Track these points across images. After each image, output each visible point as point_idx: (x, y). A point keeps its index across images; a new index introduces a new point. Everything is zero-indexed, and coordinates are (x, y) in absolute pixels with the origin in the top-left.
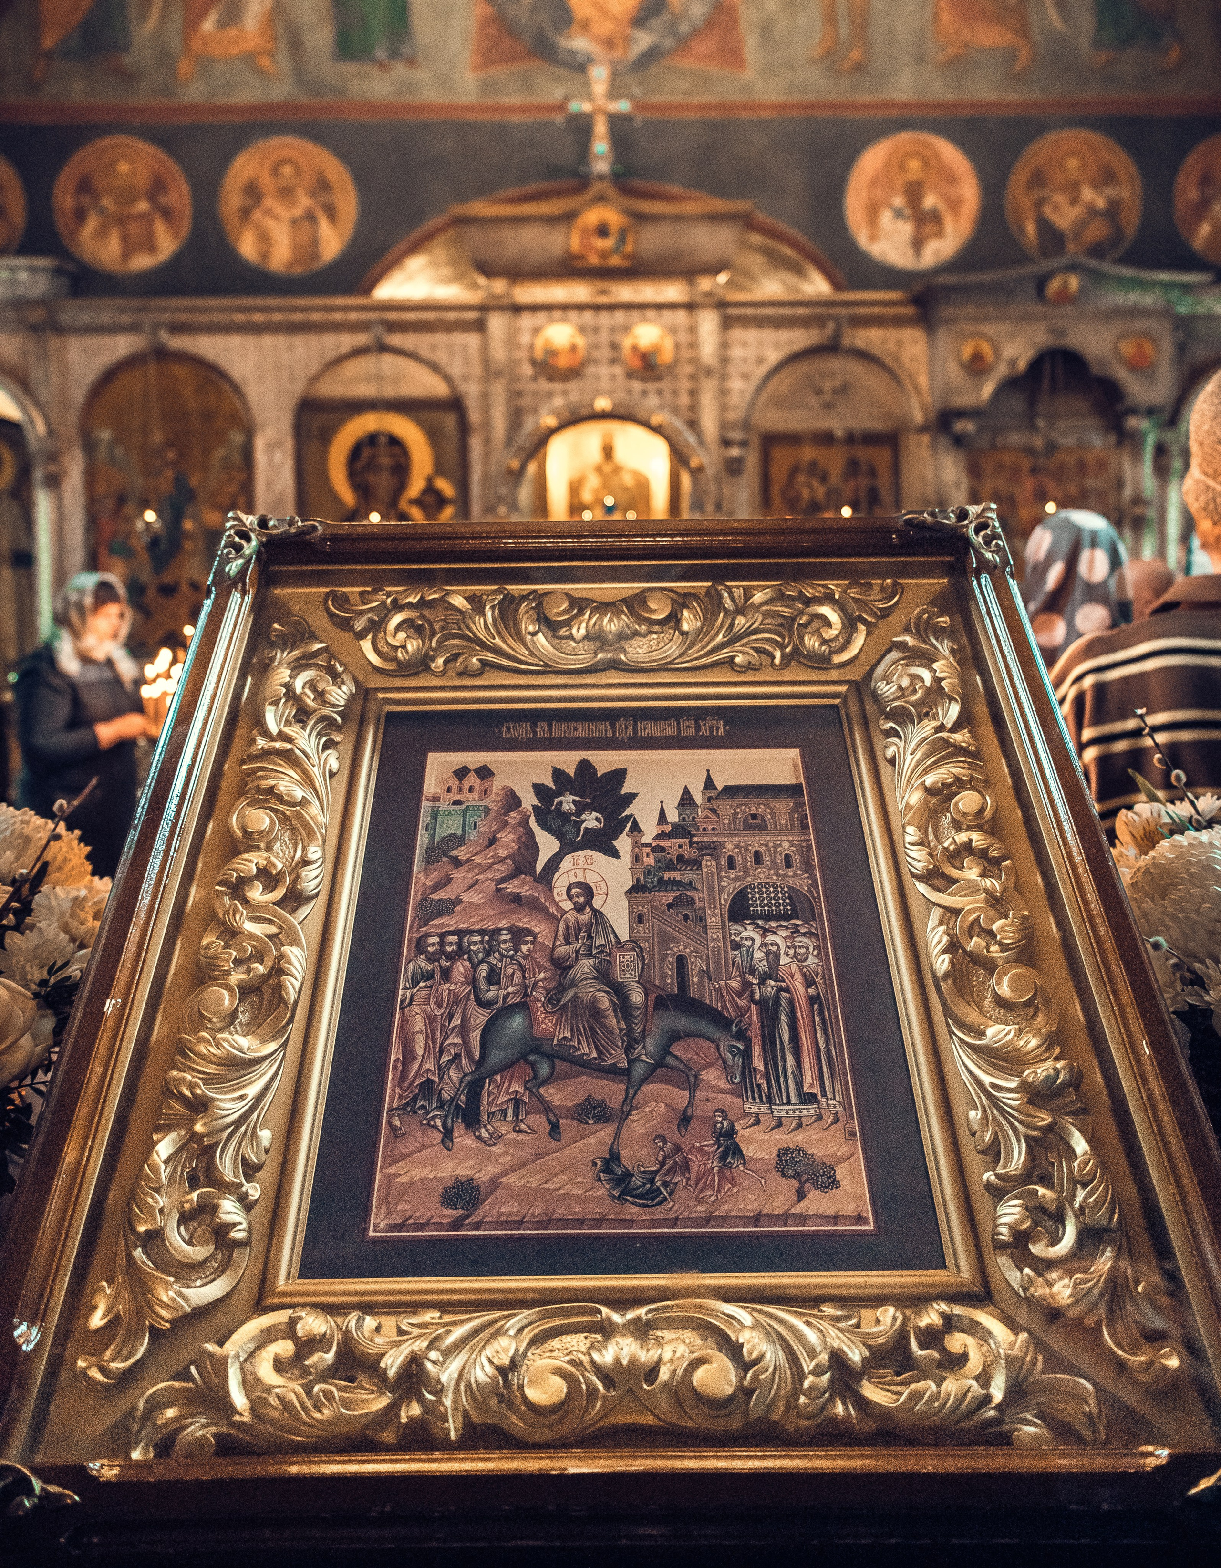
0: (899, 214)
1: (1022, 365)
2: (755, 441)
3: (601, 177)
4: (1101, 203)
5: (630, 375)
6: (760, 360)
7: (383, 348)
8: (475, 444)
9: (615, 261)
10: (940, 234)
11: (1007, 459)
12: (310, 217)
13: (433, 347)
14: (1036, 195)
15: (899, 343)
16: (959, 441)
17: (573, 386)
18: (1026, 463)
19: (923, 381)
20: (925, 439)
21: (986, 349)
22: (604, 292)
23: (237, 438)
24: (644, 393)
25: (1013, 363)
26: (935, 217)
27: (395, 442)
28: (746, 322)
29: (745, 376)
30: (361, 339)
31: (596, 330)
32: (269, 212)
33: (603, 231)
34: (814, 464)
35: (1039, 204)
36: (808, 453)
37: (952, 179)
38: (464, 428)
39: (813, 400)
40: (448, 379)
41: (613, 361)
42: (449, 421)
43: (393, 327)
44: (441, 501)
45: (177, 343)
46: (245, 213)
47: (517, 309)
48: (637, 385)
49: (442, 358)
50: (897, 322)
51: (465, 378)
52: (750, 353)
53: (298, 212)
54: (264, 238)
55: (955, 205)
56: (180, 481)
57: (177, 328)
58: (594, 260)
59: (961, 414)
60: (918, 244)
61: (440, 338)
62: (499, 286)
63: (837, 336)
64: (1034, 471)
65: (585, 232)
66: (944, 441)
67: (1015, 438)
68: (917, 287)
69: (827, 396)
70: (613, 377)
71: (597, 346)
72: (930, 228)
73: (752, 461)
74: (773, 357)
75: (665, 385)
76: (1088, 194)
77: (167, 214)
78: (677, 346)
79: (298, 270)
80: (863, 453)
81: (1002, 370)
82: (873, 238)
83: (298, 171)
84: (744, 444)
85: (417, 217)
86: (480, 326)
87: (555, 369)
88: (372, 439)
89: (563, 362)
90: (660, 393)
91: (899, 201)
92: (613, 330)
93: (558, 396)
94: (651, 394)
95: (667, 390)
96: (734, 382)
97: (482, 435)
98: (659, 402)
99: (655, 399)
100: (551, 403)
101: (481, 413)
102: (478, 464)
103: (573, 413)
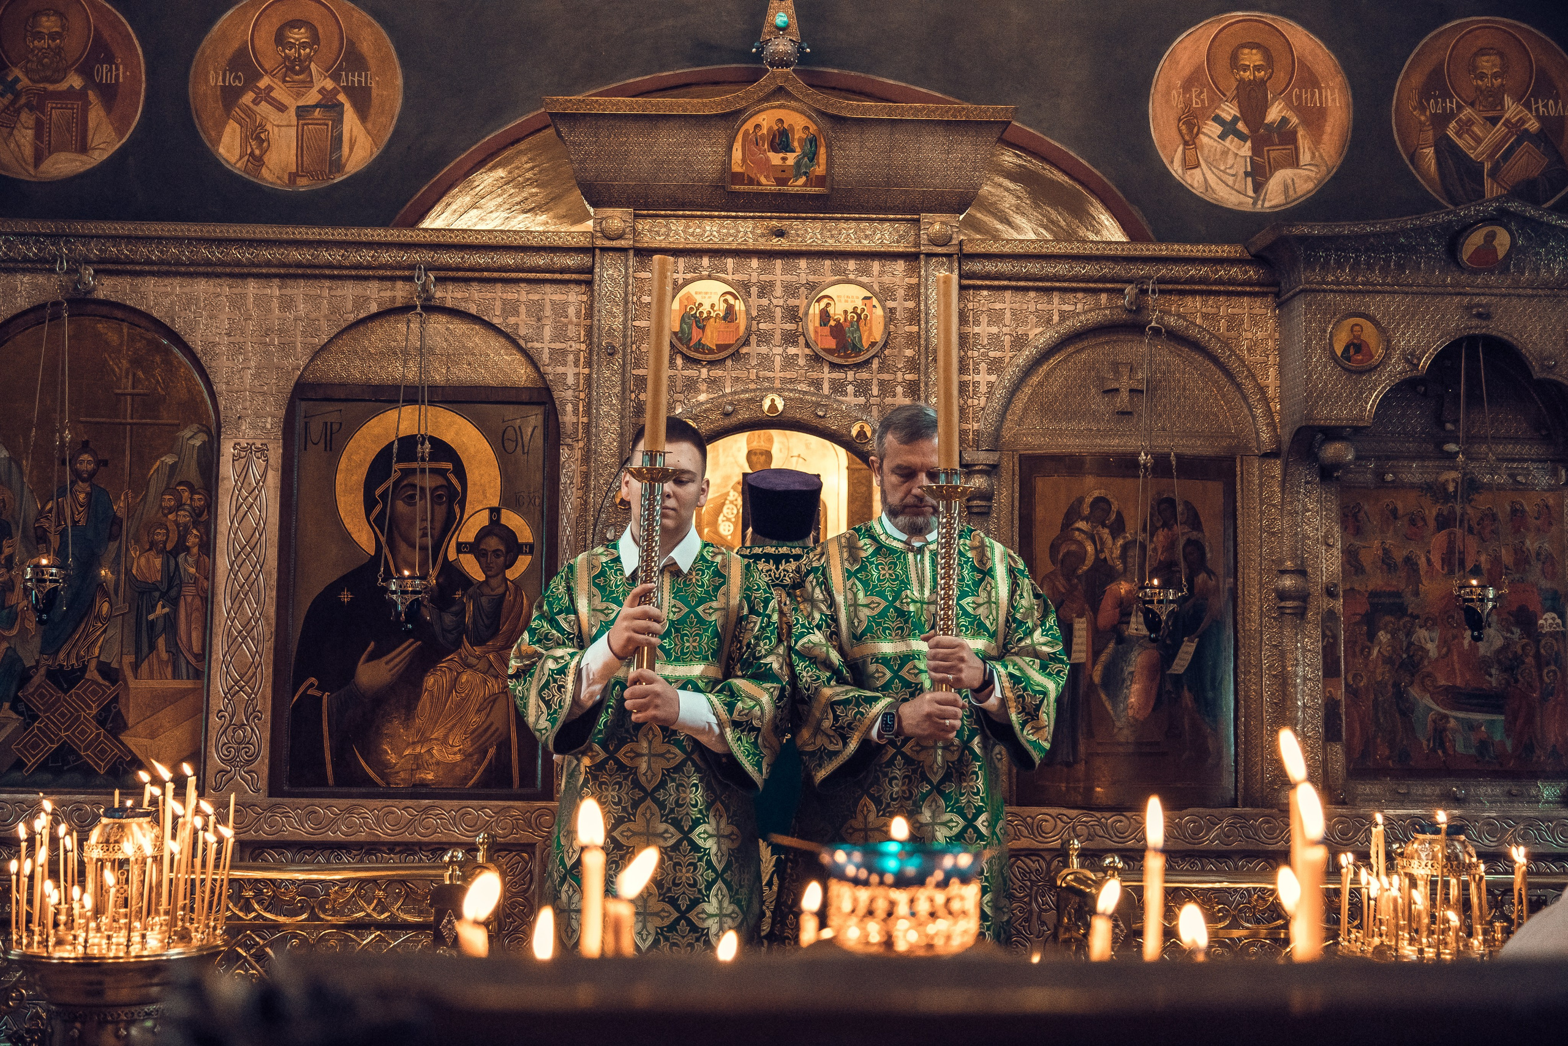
0: (1229, 129)
1: (1425, 362)
2: (1009, 465)
3: (781, 62)
4: (1533, 125)
5: (816, 359)
6: (1019, 342)
7: (432, 308)
8: (570, 458)
9: (798, 185)
10: (1294, 162)
11: (1404, 503)
12: (329, 105)
13: (511, 308)
14: (1434, 107)
15: (1234, 322)
16: (1327, 473)
17: (727, 373)
18: (1432, 511)
19: (1271, 379)
20: (1276, 468)
21: (1369, 333)
22: (780, 233)
23: (193, 439)
24: (838, 387)
25: (1410, 359)
26: (1285, 135)
27: (442, 450)
28: (998, 284)
29: (995, 366)
30: (400, 292)
31: (765, 289)
32: (266, 95)
33: (781, 141)
34: (1101, 503)
35: (1441, 121)
36: (1092, 487)
37: (1311, 81)
38: (553, 433)
39: (1099, 404)
40: (530, 358)
41: (790, 339)
42: (532, 422)
43: (448, 276)
44: (513, 548)
45: (106, 288)
46: (230, 97)
47: (644, 253)
48: (826, 375)
49: (522, 324)
50: (1231, 290)
51: (559, 356)
52: (1006, 331)
53: (312, 97)
54: (256, 135)
55: (1314, 118)
56: (98, 504)
57: (109, 267)
58: (767, 184)
59: (1332, 433)
60: (1258, 175)
61: (523, 294)
62: (617, 218)
63: (1138, 308)
64: (1444, 522)
65: (753, 142)
66: (1304, 474)
67: (1414, 473)
68: (1263, 239)
69: (1123, 400)
70: (789, 362)
71: (766, 314)
72: (1275, 153)
73: (1006, 496)
74: (1039, 336)
75: (872, 375)
76: (1512, 109)
77: (109, 94)
78: (890, 316)
79: (304, 184)
80: (1179, 488)
81: (1396, 368)
82: (1190, 165)
83: (315, 38)
84: (992, 470)
85: (496, 113)
86: (585, 278)
87: (700, 347)
88: (408, 445)
89: (712, 337)
90: (862, 388)
91: (1229, 111)
92: (791, 290)
93: (705, 388)
94: (850, 389)
95: (875, 382)
96: (978, 373)
97: (581, 444)
98: (862, 400)
99: (855, 396)
100: (694, 397)
101: (581, 409)
102: (574, 490)
103: (727, 415)
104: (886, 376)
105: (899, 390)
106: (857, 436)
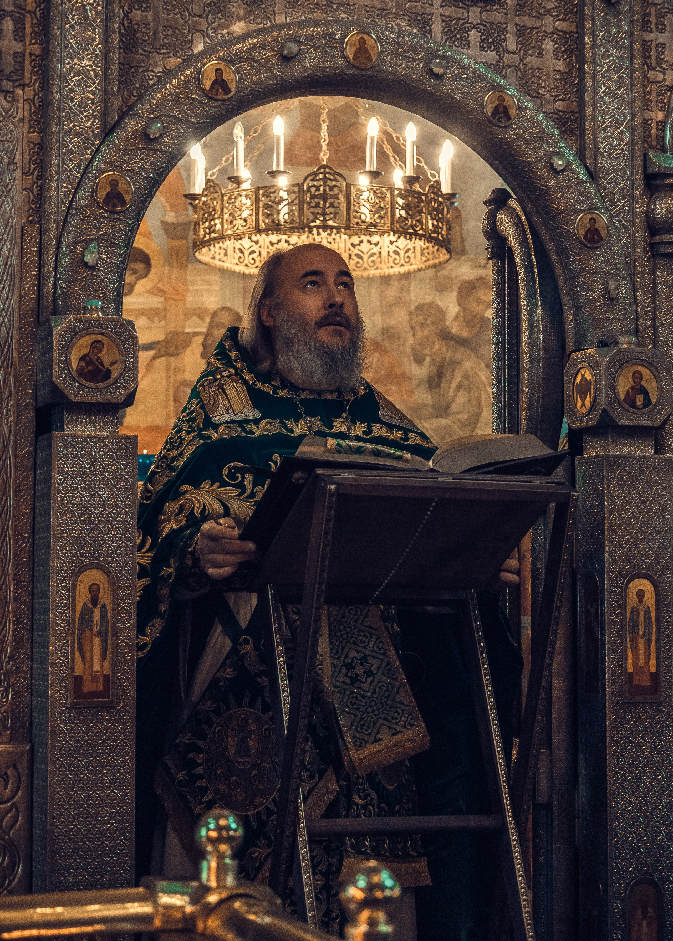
24: (456, 31)
93: (242, 12)
94: (474, 35)
95: (511, 27)
96: (662, 31)
97: (29, 92)
98: (492, 56)
99: (482, 49)
100: (221, 27)
101: (28, 30)
102: (18, 174)
103: (286, 59)
104: (528, 21)
105: (548, 45)
106: (494, 115)
